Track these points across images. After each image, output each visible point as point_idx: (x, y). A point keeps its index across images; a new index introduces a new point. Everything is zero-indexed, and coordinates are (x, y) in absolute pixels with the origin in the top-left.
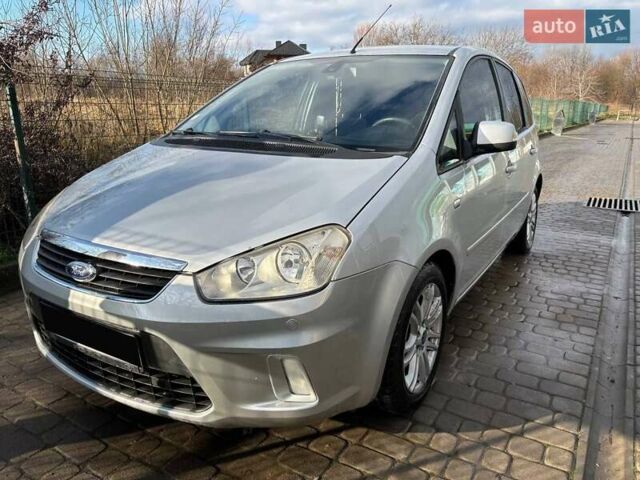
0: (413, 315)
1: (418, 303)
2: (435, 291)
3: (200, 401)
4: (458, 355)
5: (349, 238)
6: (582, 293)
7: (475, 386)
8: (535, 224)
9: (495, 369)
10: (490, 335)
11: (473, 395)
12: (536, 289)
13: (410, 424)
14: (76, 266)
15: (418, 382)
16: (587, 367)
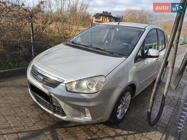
0: (121, 100)
1: (123, 97)
2: (129, 93)
3: (64, 114)
4: (134, 109)
5: (106, 80)
6: (173, 97)
7: (137, 119)
8: (164, 74)
9: (144, 115)
10: (144, 105)
11: (136, 122)
12: (161, 93)
13: (117, 127)
14: (39, 76)
15: (121, 116)
16: (169, 119)
